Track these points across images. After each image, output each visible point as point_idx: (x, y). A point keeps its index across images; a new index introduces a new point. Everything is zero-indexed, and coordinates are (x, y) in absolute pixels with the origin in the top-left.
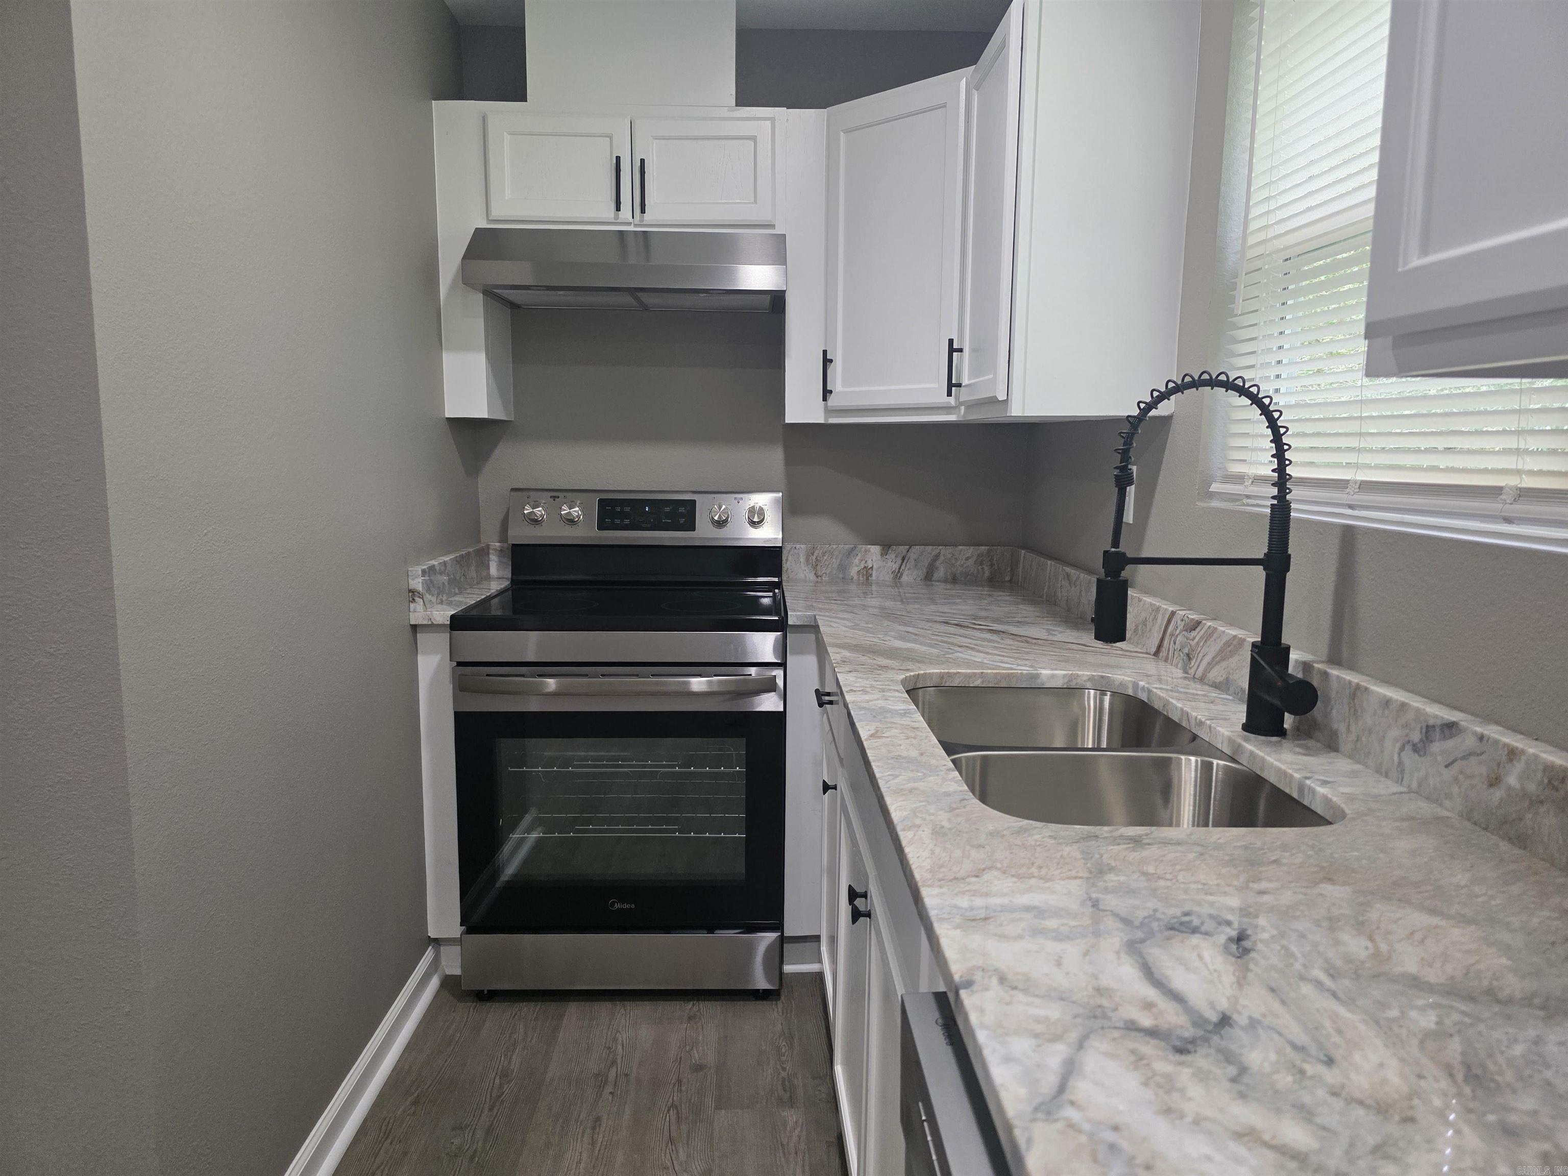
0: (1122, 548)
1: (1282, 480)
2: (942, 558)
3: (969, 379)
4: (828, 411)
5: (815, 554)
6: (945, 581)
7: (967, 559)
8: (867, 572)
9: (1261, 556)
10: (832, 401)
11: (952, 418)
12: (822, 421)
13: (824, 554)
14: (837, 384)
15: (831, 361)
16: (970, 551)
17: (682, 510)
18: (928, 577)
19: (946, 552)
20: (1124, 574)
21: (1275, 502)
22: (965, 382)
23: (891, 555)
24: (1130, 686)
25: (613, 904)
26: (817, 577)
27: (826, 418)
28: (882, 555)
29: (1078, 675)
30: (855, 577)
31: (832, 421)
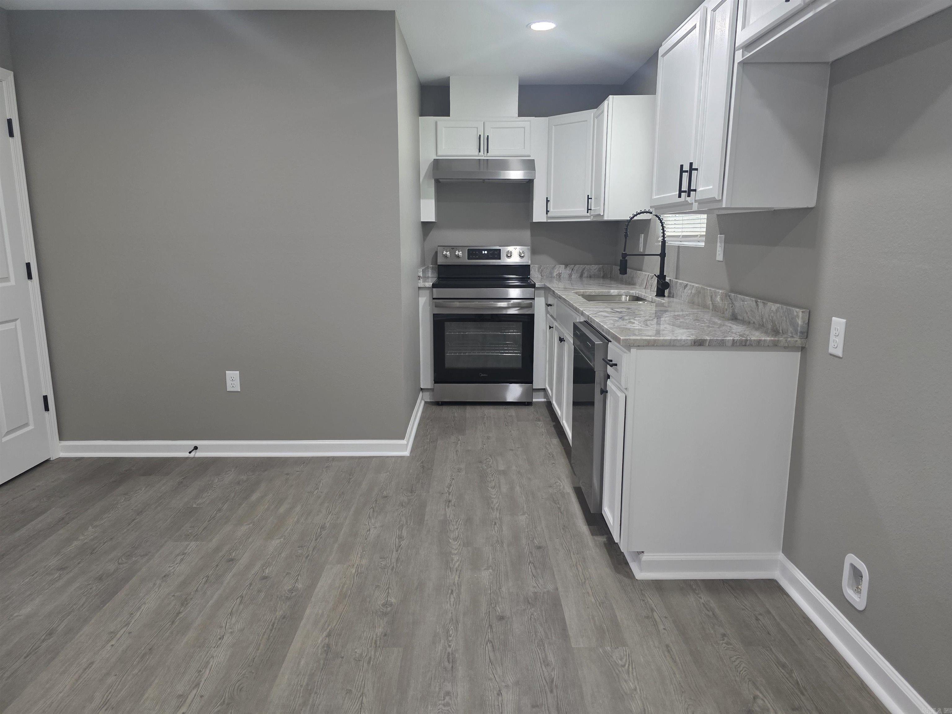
0: (626, 252)
1: (663, 235)
2: (586, 269)
3: (594, 208)
4: (548, 218)
5: (541, 268)
6: (587, 277)
7: (595, 269)
8: (559, 275)
9: (659, 254)
10: (549, 214)
11: (589, 220)
12: (546, 221)
13: (544, 268)
14: (551, 209)
15: (549, 201)
16: (595, 267)
17: (496, 252)
18: (581, 276)
19: (587, 267)
20: (626, 258)
21: (662, 240)
22: (592, 209)
23: (568, 268)
24: (634, 293)
25: (481, 375)
26: (542, 276)
27: (547, 220)
28: (565, 268)
29: (621, 291)
30: (555, 277)
31: (549, 221)
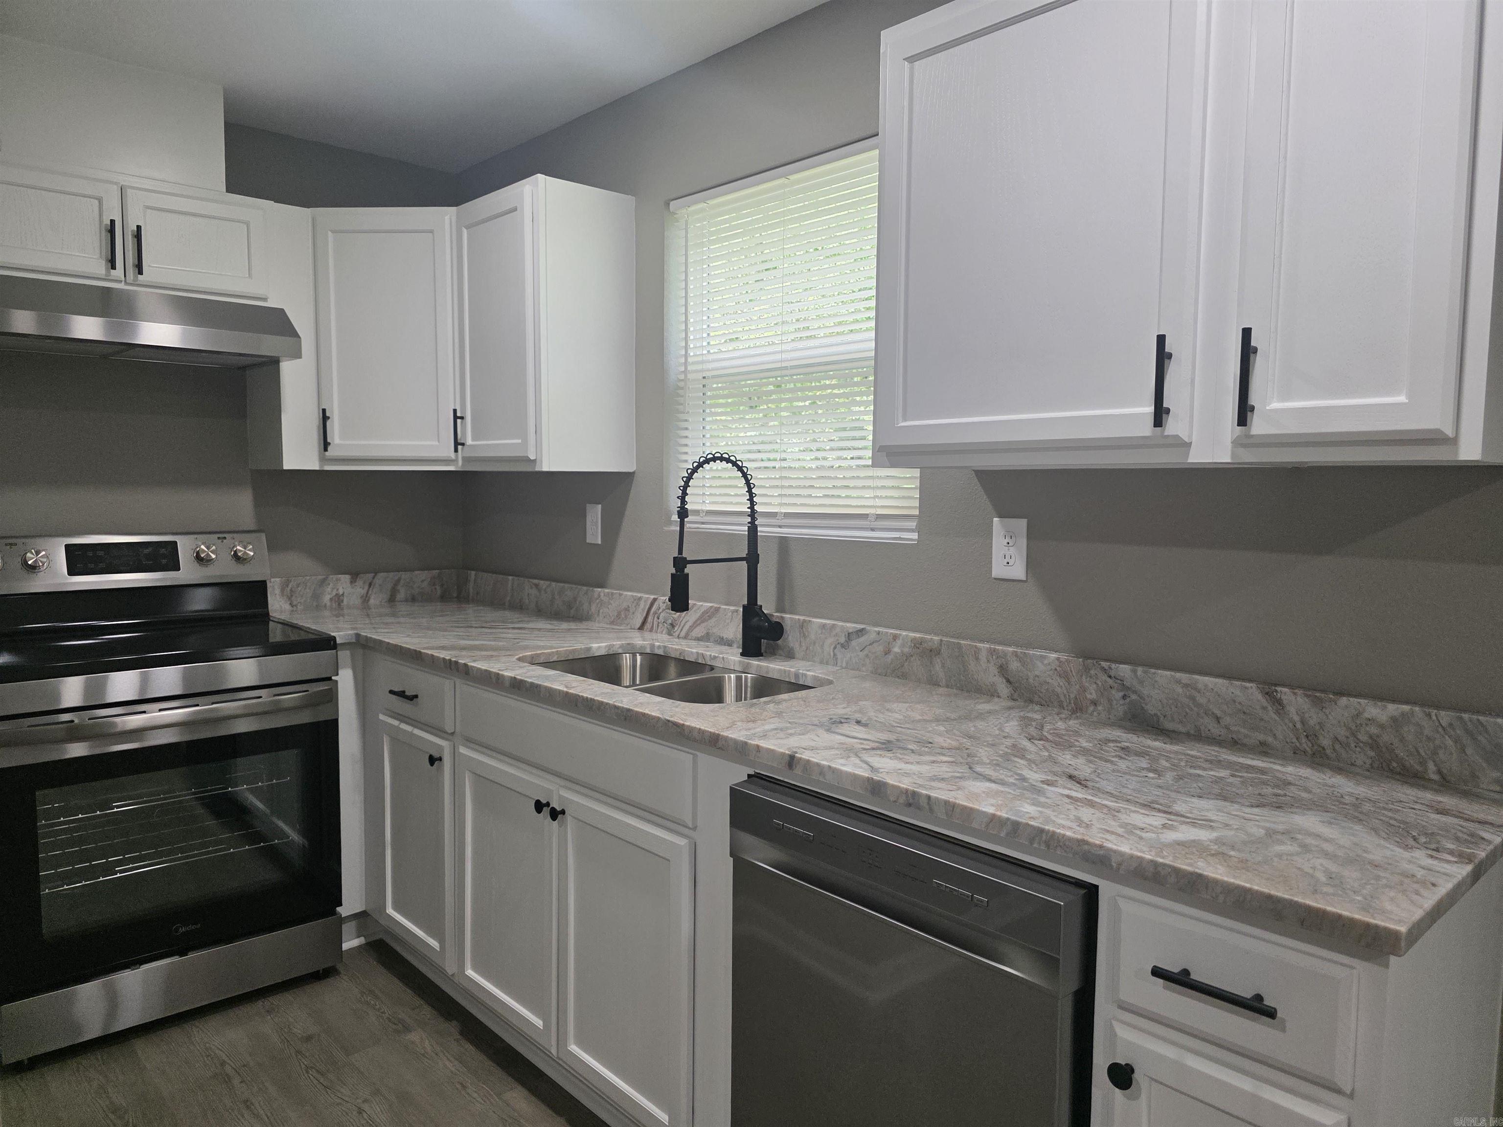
0: (684, 555)
1: (753, 514)
2: (402, 582)
3: (473, 440)
4: (323, 459)
5: (290, 586)
6: (406, 600)
7: (423, 581)
8: (338, 599)
9: (745, 555)
10: (331, 452)
11: (451, 468)
12: (317, 468)
13: (298, 585)
14: (335, 437)
15: (329, 418)
16: (424, 575)
17: (163, 551)
18: (392, 600)
19: (405, 576)
21: (750, 525)
22: (469, 441)
23: (359, 583)
24: (648, 647)
25: (177, 930)
26: (292, 607)
27: (321, 466)
28: (351, 582)
29: (614, 645)
30: (328, 604)
31: (327, 468)
